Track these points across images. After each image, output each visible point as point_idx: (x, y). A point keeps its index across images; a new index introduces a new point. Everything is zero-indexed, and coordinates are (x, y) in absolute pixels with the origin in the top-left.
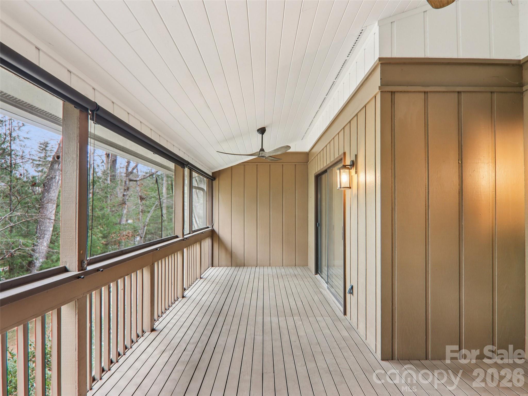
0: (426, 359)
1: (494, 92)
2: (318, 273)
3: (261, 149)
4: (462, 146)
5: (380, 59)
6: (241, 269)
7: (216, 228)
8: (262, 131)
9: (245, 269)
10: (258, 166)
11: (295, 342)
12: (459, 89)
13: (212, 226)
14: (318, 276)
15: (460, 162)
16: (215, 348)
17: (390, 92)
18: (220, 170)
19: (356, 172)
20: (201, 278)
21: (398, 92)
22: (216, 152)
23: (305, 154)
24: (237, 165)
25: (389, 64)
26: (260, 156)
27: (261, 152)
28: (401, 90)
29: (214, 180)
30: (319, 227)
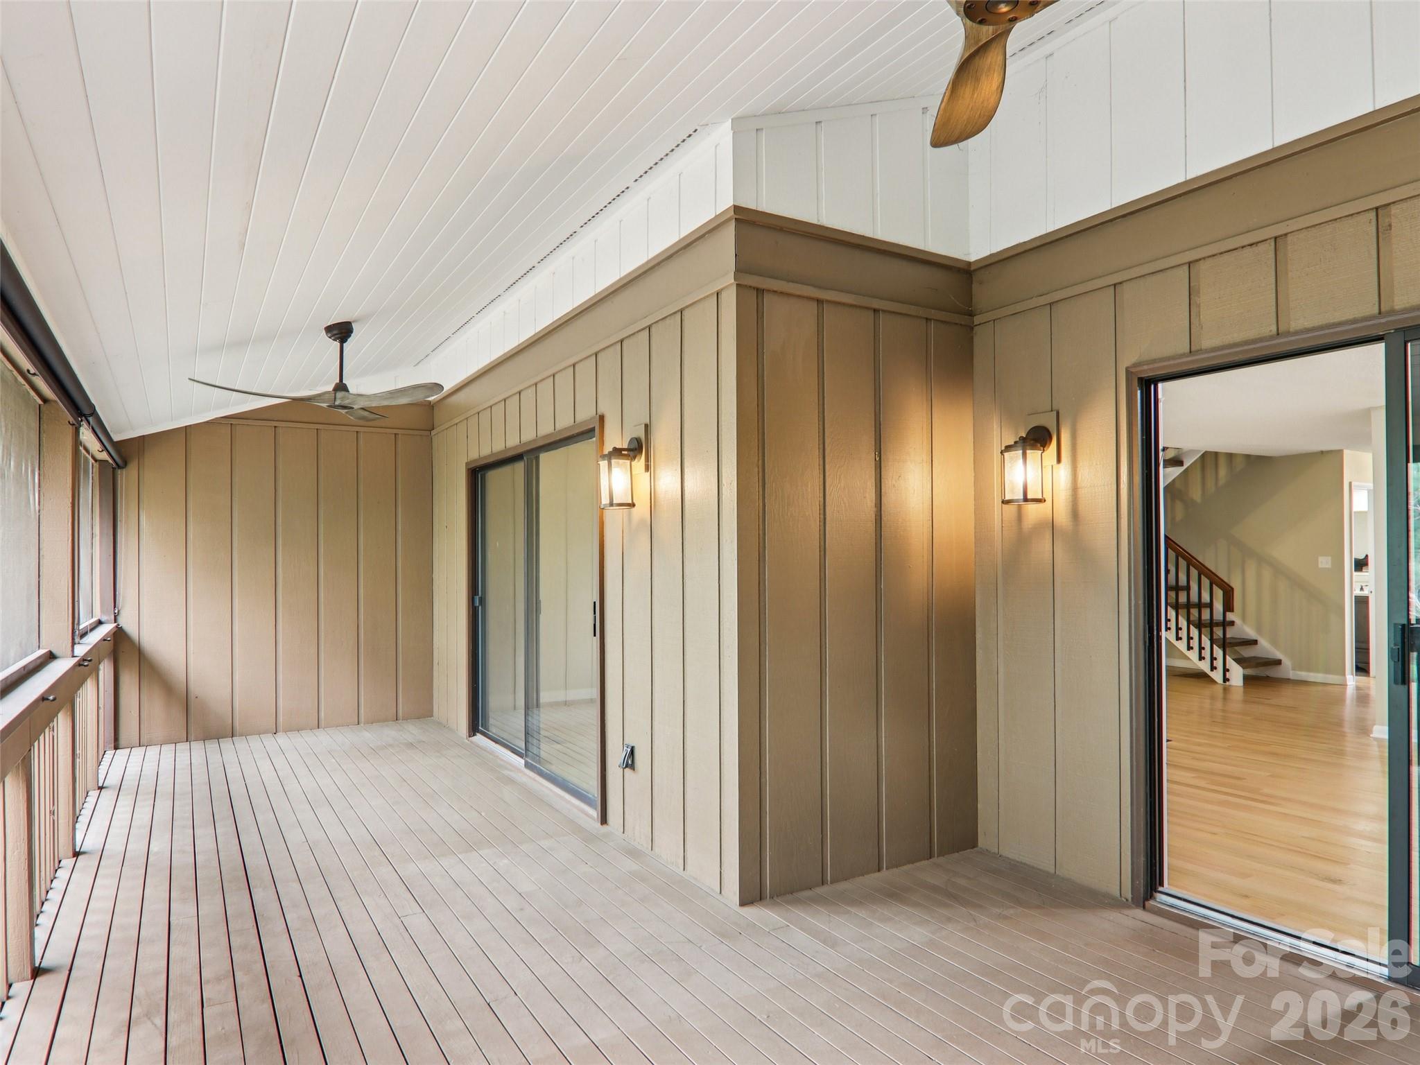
0: (823, 883)
1: (931, 320)
2: (478, 732)
3: (337, 384)
4: (880, 425)
5: (737, 209)
6: (226, 744)
7: (128, 623)
8: (341, 332)
9: (240, 743)
10: (279, 431)
11: (522, 909)
12: (876, 304)
13: (115, 617)
14: (479, 738)
15: (877, 459)
16: (301, 976)
17: (754, 288)
18: (144, 436)
19: (647, 468)
20: (101, 788)
21: (769, 291)
22: (188, 380)
23: (425, 405)
24: (207, 422)
25: (753, 224)
26: (337, 403)
27: (340, 395)
28: (775, 289)
29: (123, 468)
30: (480, 607)
